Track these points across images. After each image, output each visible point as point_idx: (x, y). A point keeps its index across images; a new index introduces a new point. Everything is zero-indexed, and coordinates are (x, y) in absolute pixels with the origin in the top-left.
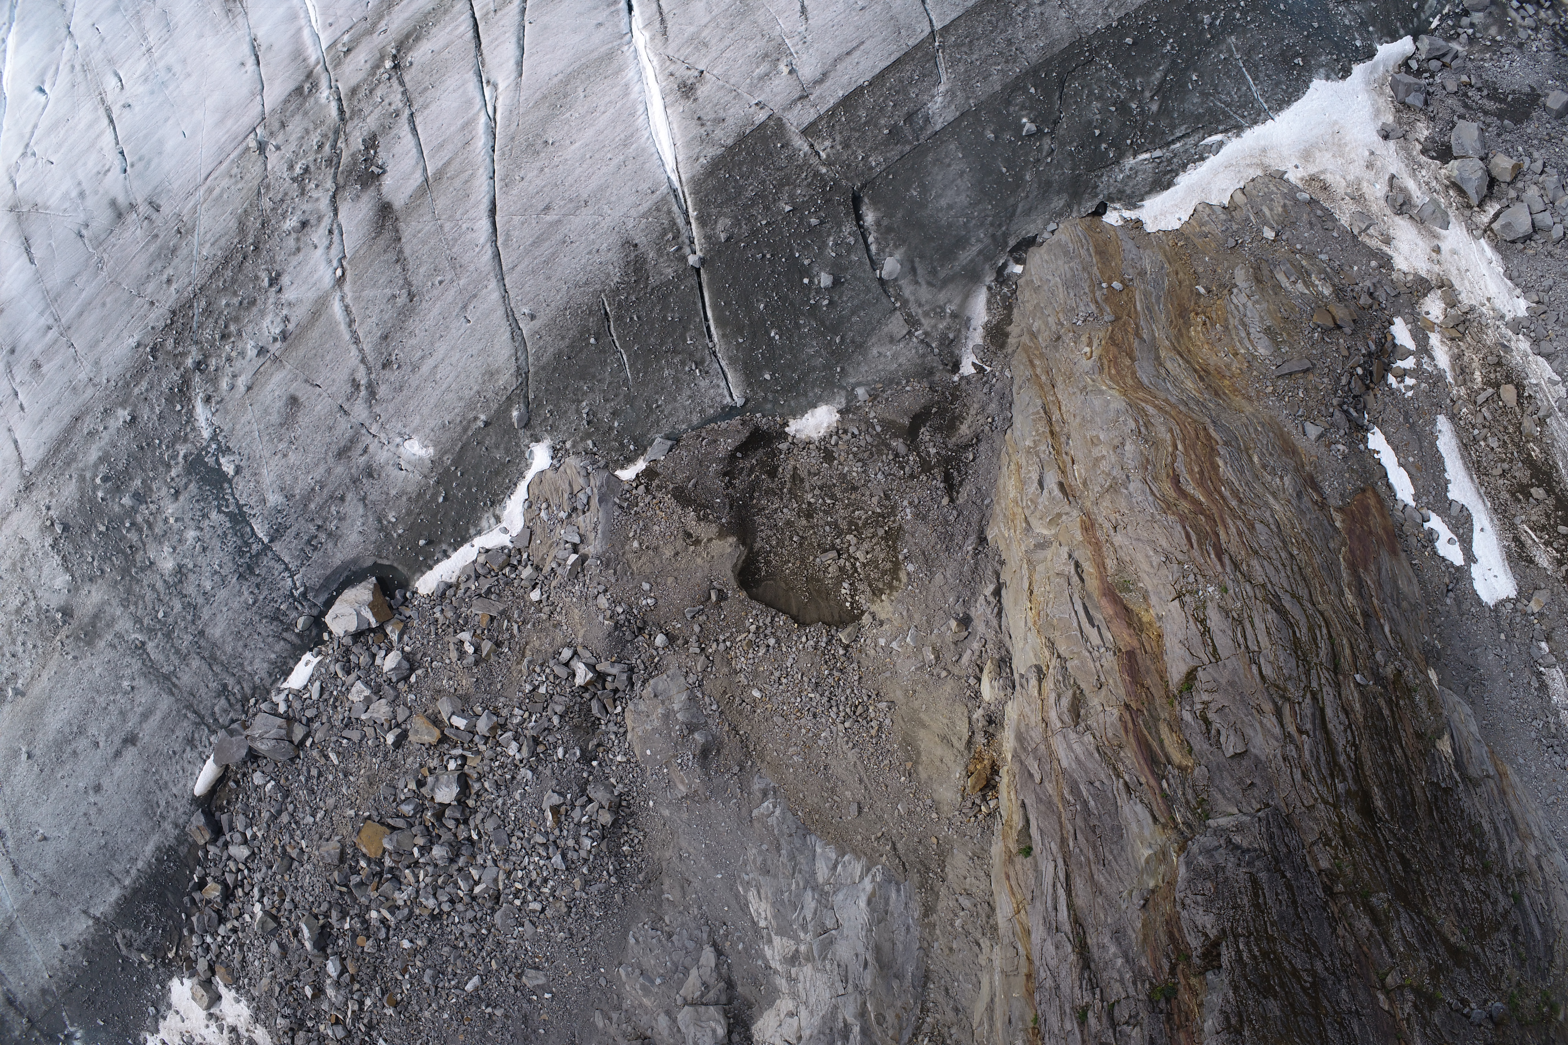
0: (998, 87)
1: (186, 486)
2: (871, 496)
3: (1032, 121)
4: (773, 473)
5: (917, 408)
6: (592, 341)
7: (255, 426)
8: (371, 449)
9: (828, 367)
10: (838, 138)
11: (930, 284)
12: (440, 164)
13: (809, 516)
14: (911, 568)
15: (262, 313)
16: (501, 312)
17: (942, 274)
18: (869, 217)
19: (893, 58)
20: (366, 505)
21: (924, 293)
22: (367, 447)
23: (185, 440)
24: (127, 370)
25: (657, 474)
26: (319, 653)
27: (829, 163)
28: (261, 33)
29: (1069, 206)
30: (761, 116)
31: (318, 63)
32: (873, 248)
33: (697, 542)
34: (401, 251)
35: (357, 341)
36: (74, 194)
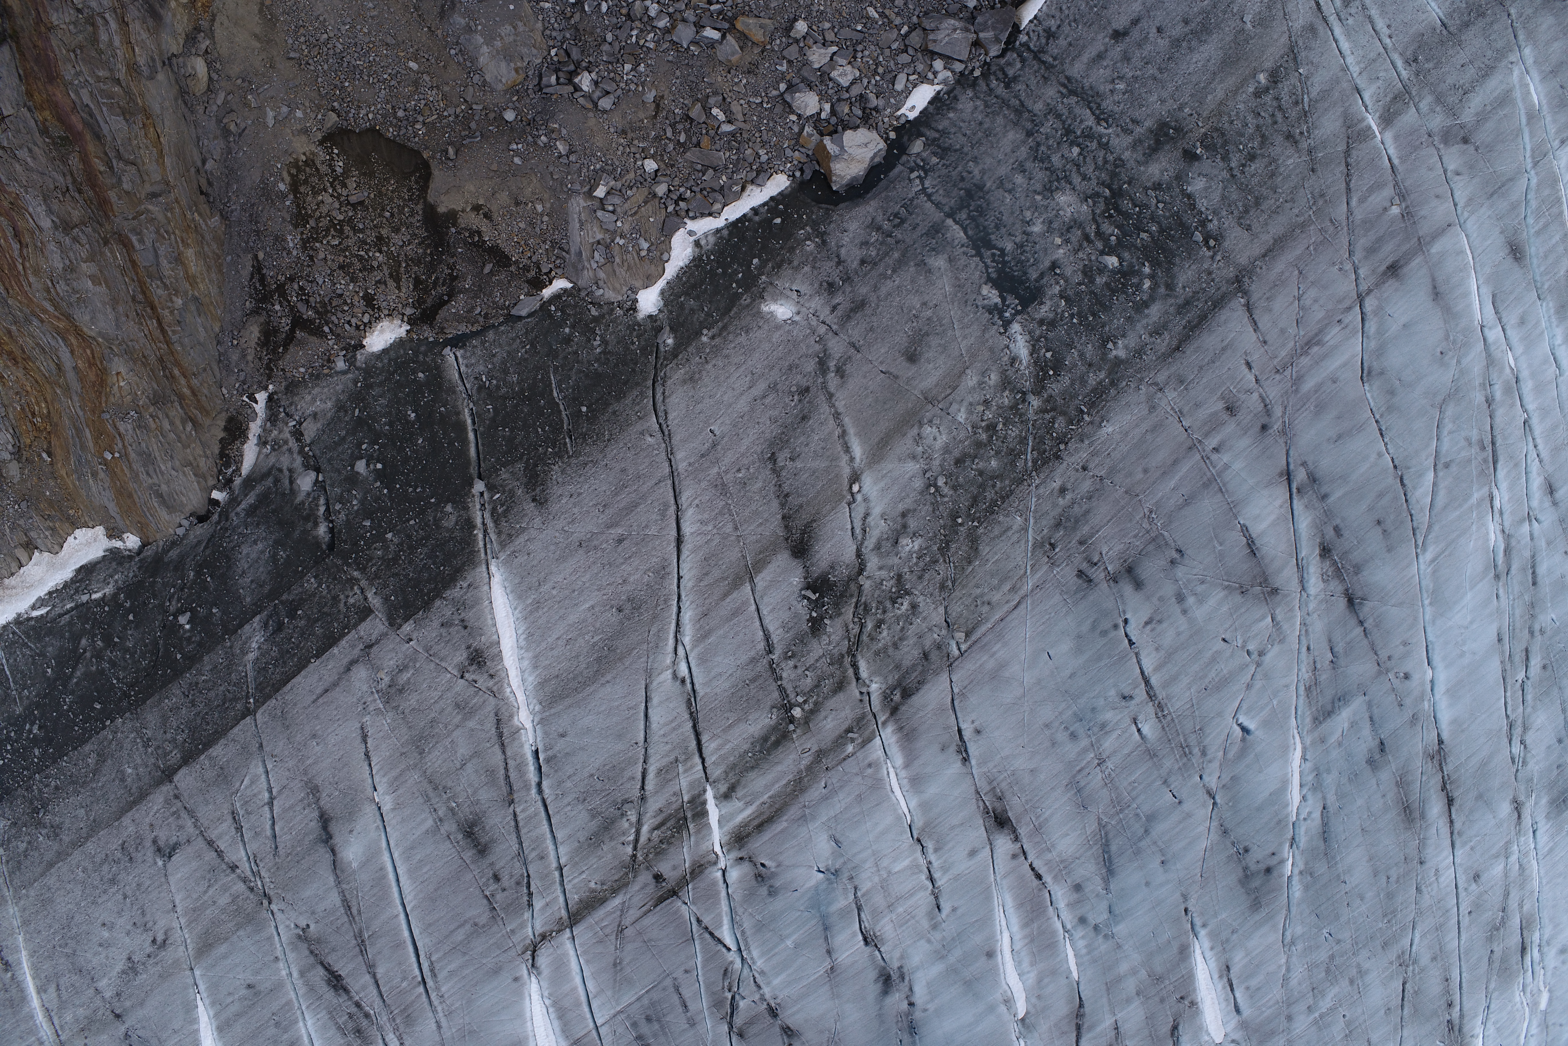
0: (206, 658)
1: (1042, 276)
2: (325, 259)
3: (181, 626)
4: (417, 282)
5: (292, 349)
6: (584, 409)
7: (958, 333)
8: (827, 311)
9: (368, 386)
10: (342, 605)
11: (280, 470)
12: (735, 595)
13: (380, 238)
14: (282, 187)
15: (946, 450)
16: (676, 439)
17: (269, 482)
18: (322, 530)
19: (289, 686)
20: (838, 256)
21: (285, 461)
22: (833, 311)
23: (1041, 322)
24: (1114, 398)
25: (528, 282)
26: (898, 118)
27: (353, 581)
28: (956, 766)
29: (166, 551)
30: (407, 627)
31: (884, 723)
32: (322, 501)
33: (477, 208)
34: (783, 505)
35: (837, 415)
36: (1191, 600)
